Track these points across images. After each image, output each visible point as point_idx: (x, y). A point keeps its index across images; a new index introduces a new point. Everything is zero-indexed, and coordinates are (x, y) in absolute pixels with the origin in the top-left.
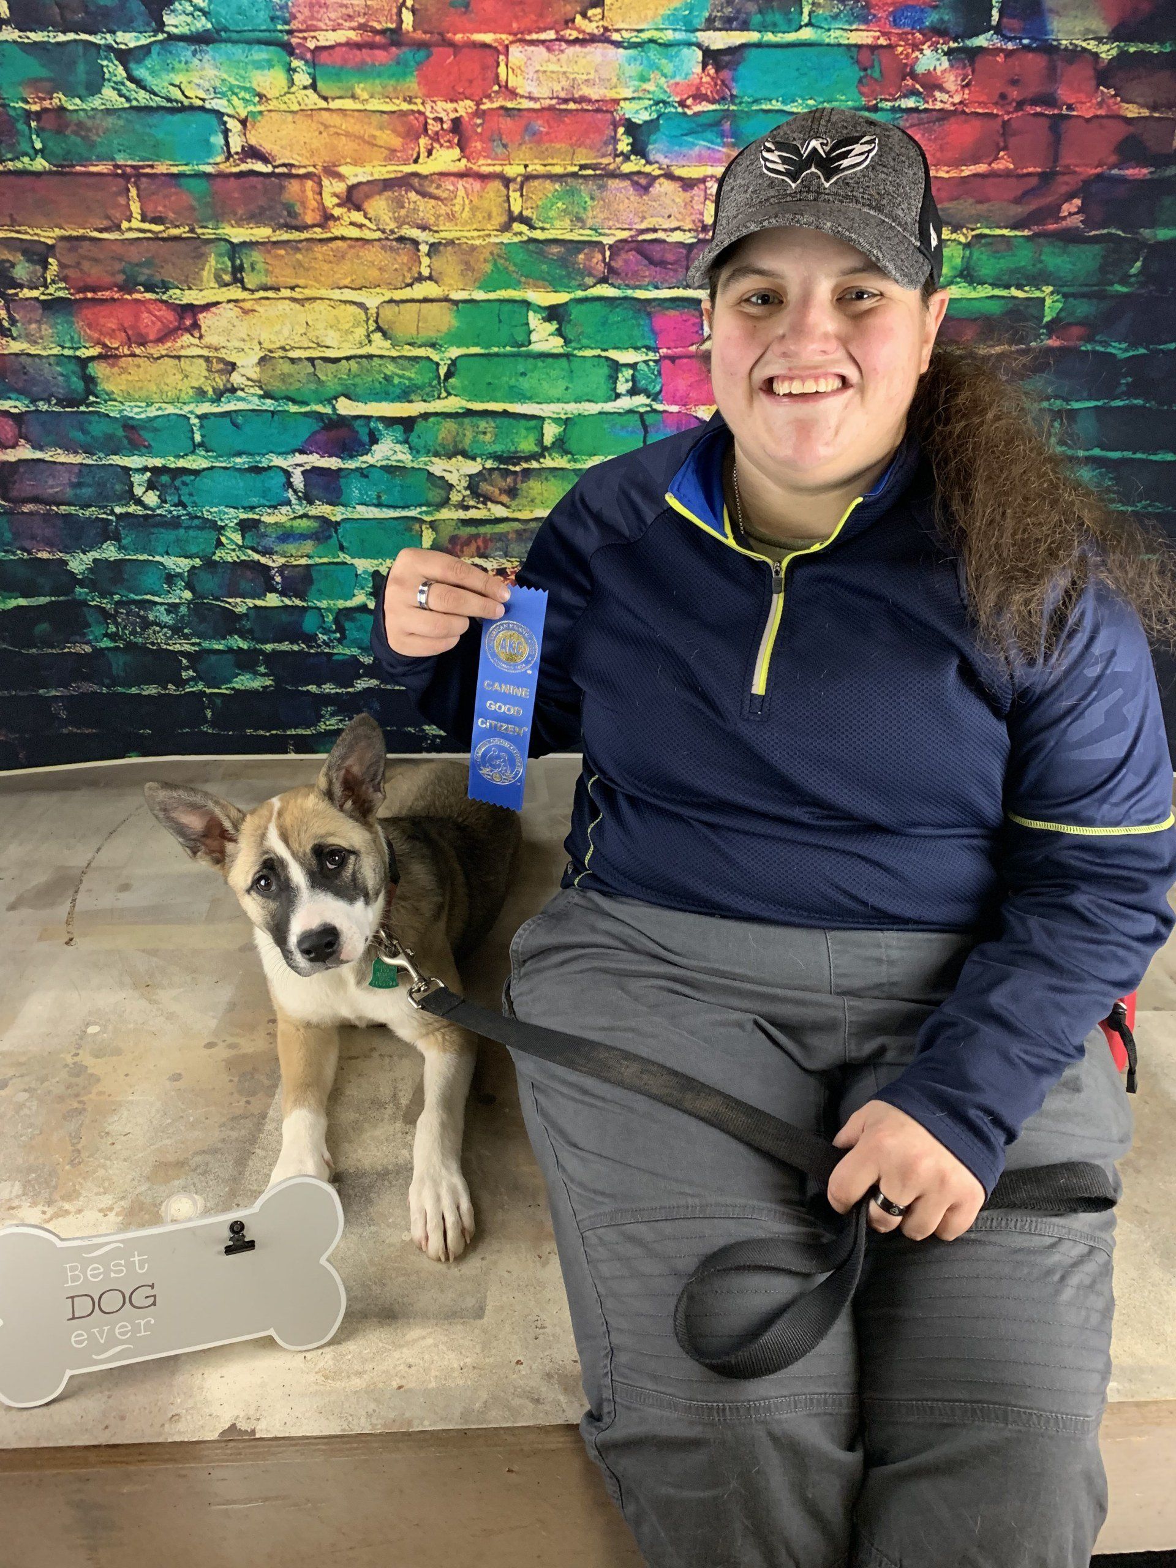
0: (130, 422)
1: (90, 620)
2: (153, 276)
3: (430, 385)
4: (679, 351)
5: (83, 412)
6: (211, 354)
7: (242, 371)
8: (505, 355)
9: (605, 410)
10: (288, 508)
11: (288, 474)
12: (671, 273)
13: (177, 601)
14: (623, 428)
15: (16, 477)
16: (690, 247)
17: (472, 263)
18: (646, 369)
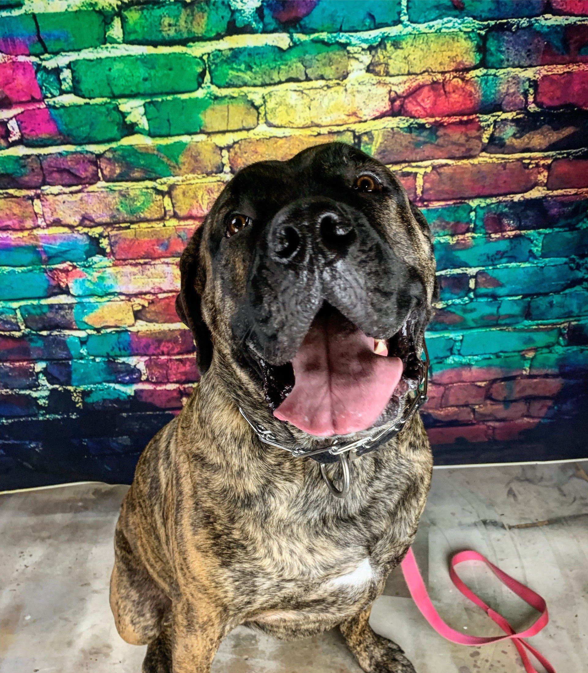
3: (216, 65)
4: (31, 107)
6: (384, 78)
7: (362, 66)
8: (161, 94)
9: (76, 53)
12: (52, 164)
16: (44, 183)
17: (193, 161)
18: (52, 91)
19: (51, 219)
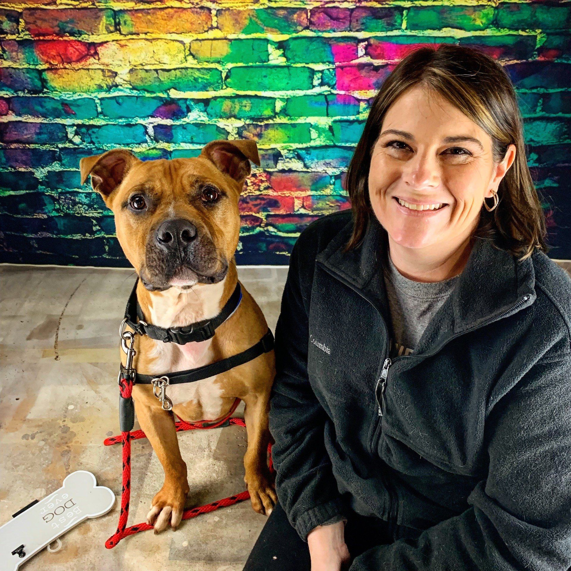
0: (65, 102)
1: (46, 202)
2: (74, 28)
3: (217, 82)
4: (346, 63)
5: (42, 97)
6: (105, 68)
7: (120, 76)
8: (256, 67)
9: (307, 94)
10: (146, 144)
11: (145, 128)
12: (342, 24)
13: (91, 191)
15: (7, 130)
16: (352, 10)
17: (239, 20)
18: (328, 73)
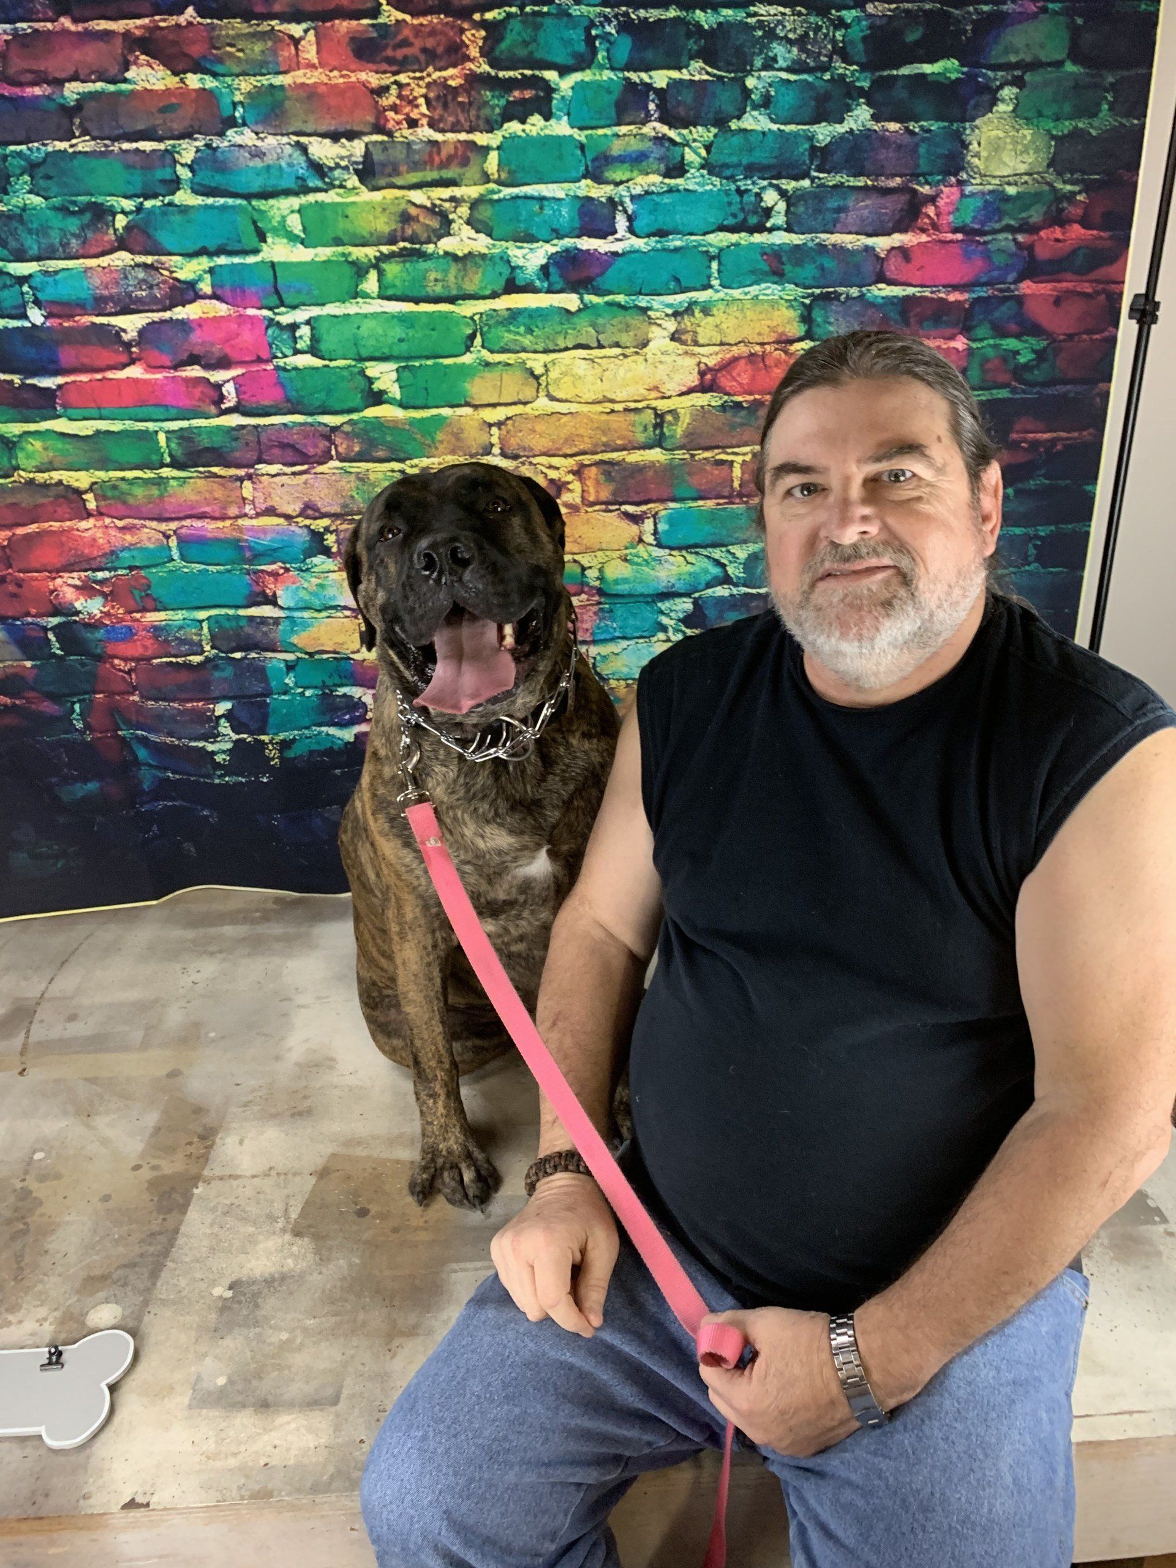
0: (776, 279)
2: (733, 416)
3: (490, 327)
4: (255, 368)
5: (818, 287)
6: (692, 348)
7: (666, 334)
8: (419, 357)
9: (320, 308)
10: (634, 192)
11: (631, 230)
12: (273, 438)
13: (763, 73)
14: (299, 291)
15: (897, 217)
16: (260, 461)
17: (453, 440)
18: (284, 350)
19: (263, 507)
